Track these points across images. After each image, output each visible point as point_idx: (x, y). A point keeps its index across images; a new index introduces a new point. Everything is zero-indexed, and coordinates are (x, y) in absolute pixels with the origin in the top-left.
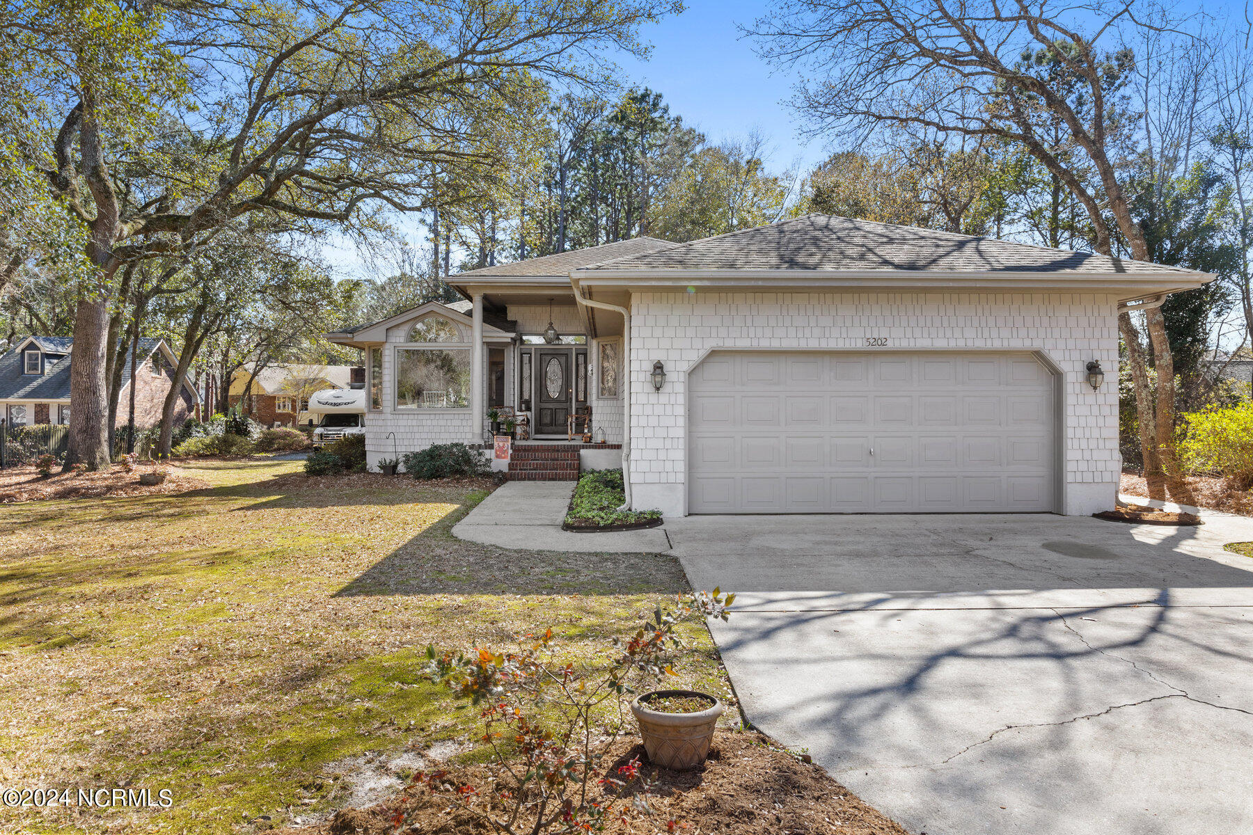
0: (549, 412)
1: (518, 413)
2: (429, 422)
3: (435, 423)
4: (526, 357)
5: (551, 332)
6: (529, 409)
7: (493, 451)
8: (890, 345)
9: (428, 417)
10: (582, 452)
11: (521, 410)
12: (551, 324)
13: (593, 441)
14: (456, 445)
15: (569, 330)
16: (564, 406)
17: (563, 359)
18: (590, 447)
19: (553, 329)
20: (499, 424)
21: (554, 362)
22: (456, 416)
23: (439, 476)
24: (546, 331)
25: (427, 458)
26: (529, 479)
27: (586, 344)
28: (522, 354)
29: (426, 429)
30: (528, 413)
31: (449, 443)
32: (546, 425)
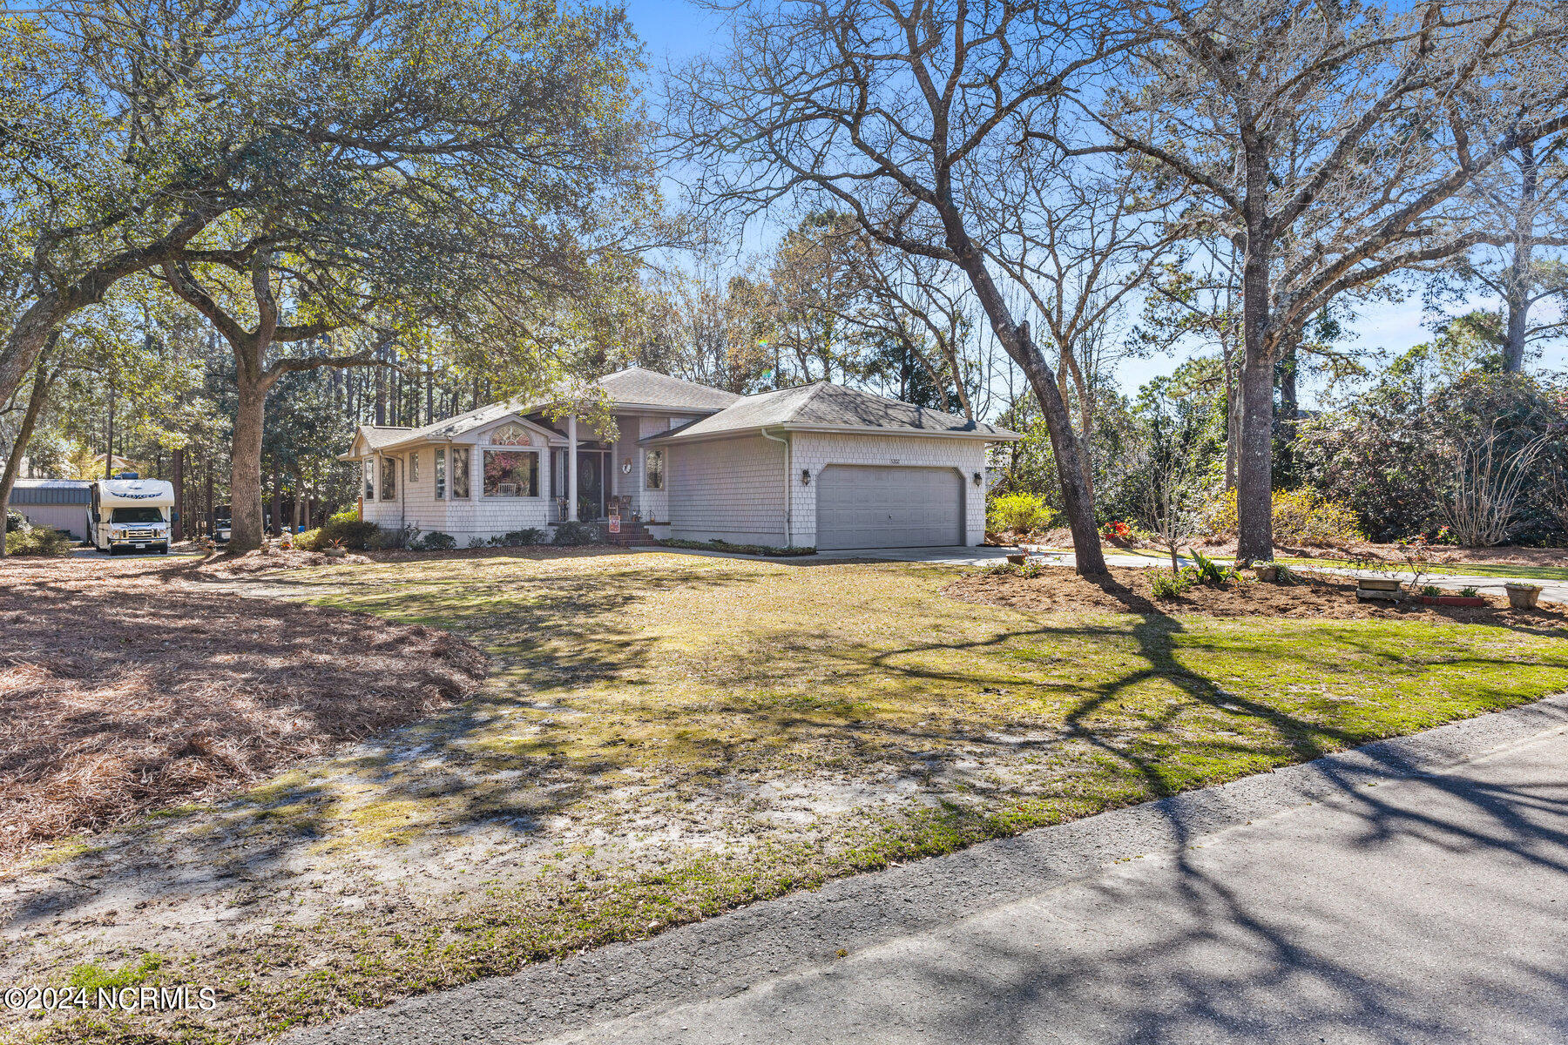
8: (901, 463)
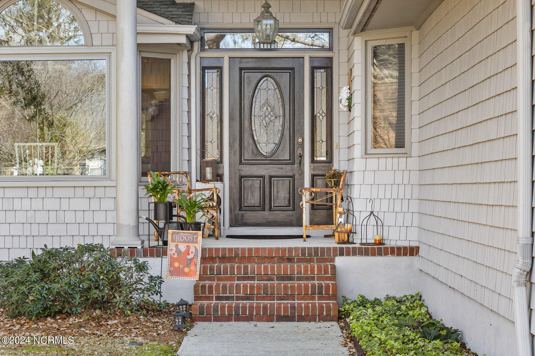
0: (257, 183)
1: (200, 185)
2: (26, 204)
3: (37, 204)
4: (211, 77)
5: (268, 23)
6: (218, 177)
7: (166, 260)
9: (22, 193)
10: (340, 261)
11: (202, 179)
12: (267, 7)
13: (357, 240)
14: (90, 249)
15: (297, 20)
16: (287, 170)
17: (285, 78)
18: (355, 252)
19: (271, 16)
20: (170, 206)
21: (268, 84)
22: (79, 191)
23: (60, 312)
24: (258, 21)
25: (35, 276)
26: (238, 319)
27: (331, 49)
28: (204, 69)
29: (21, 217)
30: (219, 185)
31: (74, 244)
32: (252, 208)
